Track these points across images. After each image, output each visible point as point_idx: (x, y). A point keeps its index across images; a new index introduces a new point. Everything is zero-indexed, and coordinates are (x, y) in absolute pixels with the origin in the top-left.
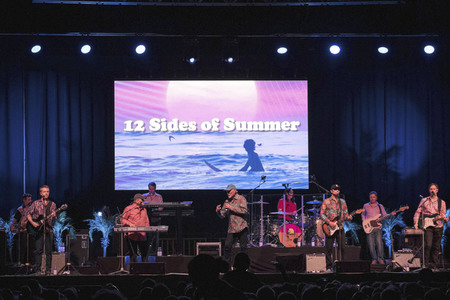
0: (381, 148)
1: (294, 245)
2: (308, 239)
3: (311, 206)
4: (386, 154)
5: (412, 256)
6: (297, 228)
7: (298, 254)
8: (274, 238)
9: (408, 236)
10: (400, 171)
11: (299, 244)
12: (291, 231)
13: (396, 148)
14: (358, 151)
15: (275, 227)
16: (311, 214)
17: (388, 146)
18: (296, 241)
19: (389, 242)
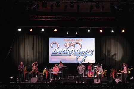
0: (112, 54)
1: (91, 77)
2: (94, 75)
3: (95, 67)
4: (113, 56)
5: (119, 79)
6: (92, 73)
7: (92, 79)
8: (87, 75)
9: (118, 75)
10: (116, 60)
11: (92, 76)
12: (90, 73)
13: (115, 54)
14: (106, 55)
15: (87, 72)
16: (95, 69)
17: (114, 54)
18: (91, 76)
19: (114, 76)
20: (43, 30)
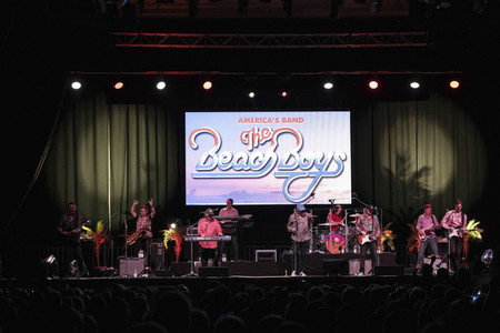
0: (413, 169)
1: (338, 252)
2: (351, 247)
3: (354, 219)
4: (418, 174)
5: (440, 261)
6: (342, 238)
7: (341, 260)
8: (322, 246)
10: (430, 189)
12: (337, 240)
13: (426, 169)
14: (394, 171)
15: (323, 237)
16: (354, 225)
17: (420, 167)
18: (340, 249)
20: (161, 86)
